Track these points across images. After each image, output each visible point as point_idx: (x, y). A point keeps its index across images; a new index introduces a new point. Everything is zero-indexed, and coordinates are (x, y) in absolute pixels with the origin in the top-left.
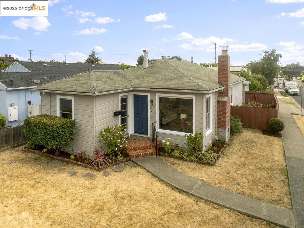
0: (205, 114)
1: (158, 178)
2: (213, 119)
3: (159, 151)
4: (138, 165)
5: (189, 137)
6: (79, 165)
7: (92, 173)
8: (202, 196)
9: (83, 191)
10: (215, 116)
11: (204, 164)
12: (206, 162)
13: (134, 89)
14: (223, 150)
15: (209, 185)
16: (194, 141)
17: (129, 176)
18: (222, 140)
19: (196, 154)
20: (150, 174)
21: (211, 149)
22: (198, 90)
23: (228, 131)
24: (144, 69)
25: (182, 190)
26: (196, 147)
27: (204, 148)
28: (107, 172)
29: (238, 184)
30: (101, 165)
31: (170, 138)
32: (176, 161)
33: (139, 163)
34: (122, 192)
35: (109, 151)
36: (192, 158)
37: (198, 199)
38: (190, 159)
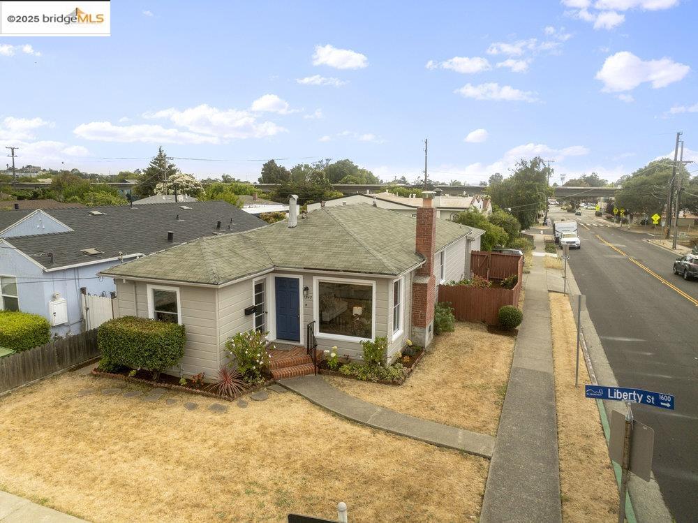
0: (391, 307)
1: (321, 406)
2: (404, 314)
3: (320, 368)
4: (289, 389)
5: (366, 345)
6: (196, 394)
7: (220, 404)
8: (381, 427)
9: (215, 428)
10: (408, 309)
11: (387, 383)
12: (391, 381)
13: (277, 268)
14: (418, 362)
15: (393, 412)
16: (374, 350)
17: (277, 406)
18: (418, 345)
19: (376, 370)
20: (307, 402)
21: (399, 360)
22: (381, 274)
23: (430, 330)
24: (290, 230)
25: (355, 421)
26: (377, 360)
27: (389, 361)
28: (243, 402)
29: (433, 409)
30: (233, 393)
31: (336, 347)
32: (346, 381)
33: (289, 387)
34: (271, 426)
35: (243, 371)
36: (369, 376)
37: (375, 429)
38: (367, 378)
